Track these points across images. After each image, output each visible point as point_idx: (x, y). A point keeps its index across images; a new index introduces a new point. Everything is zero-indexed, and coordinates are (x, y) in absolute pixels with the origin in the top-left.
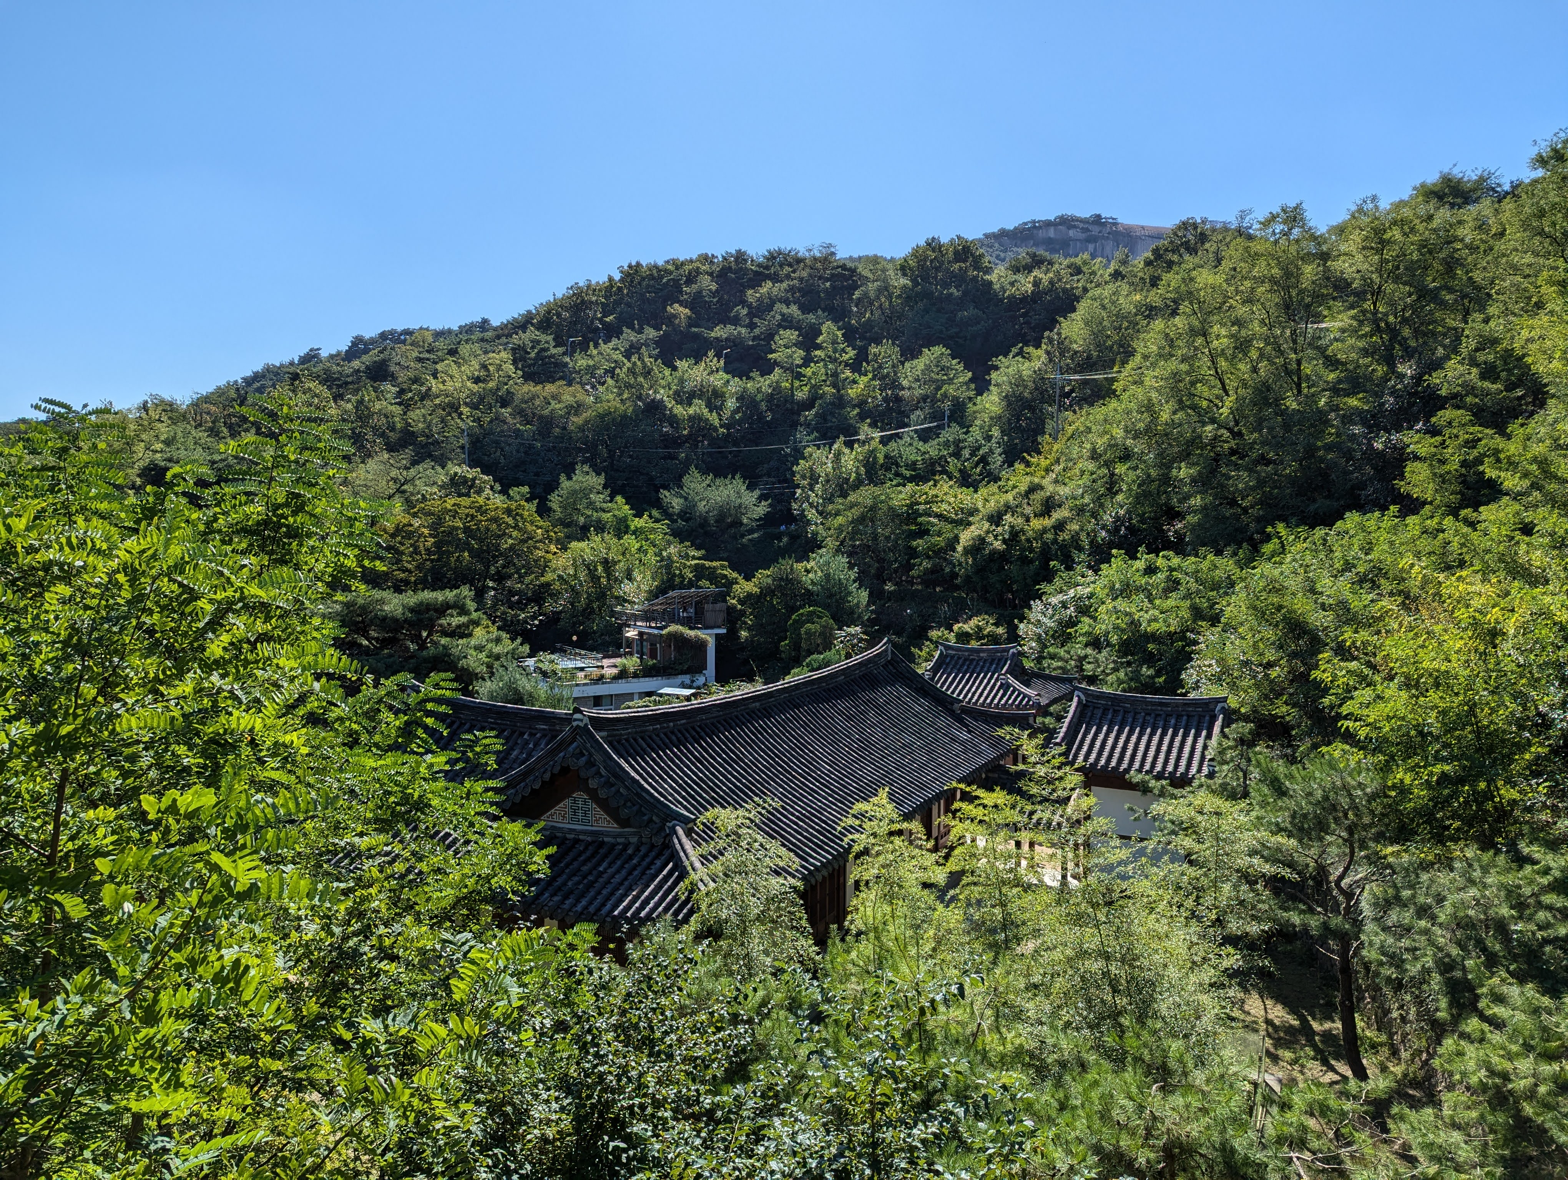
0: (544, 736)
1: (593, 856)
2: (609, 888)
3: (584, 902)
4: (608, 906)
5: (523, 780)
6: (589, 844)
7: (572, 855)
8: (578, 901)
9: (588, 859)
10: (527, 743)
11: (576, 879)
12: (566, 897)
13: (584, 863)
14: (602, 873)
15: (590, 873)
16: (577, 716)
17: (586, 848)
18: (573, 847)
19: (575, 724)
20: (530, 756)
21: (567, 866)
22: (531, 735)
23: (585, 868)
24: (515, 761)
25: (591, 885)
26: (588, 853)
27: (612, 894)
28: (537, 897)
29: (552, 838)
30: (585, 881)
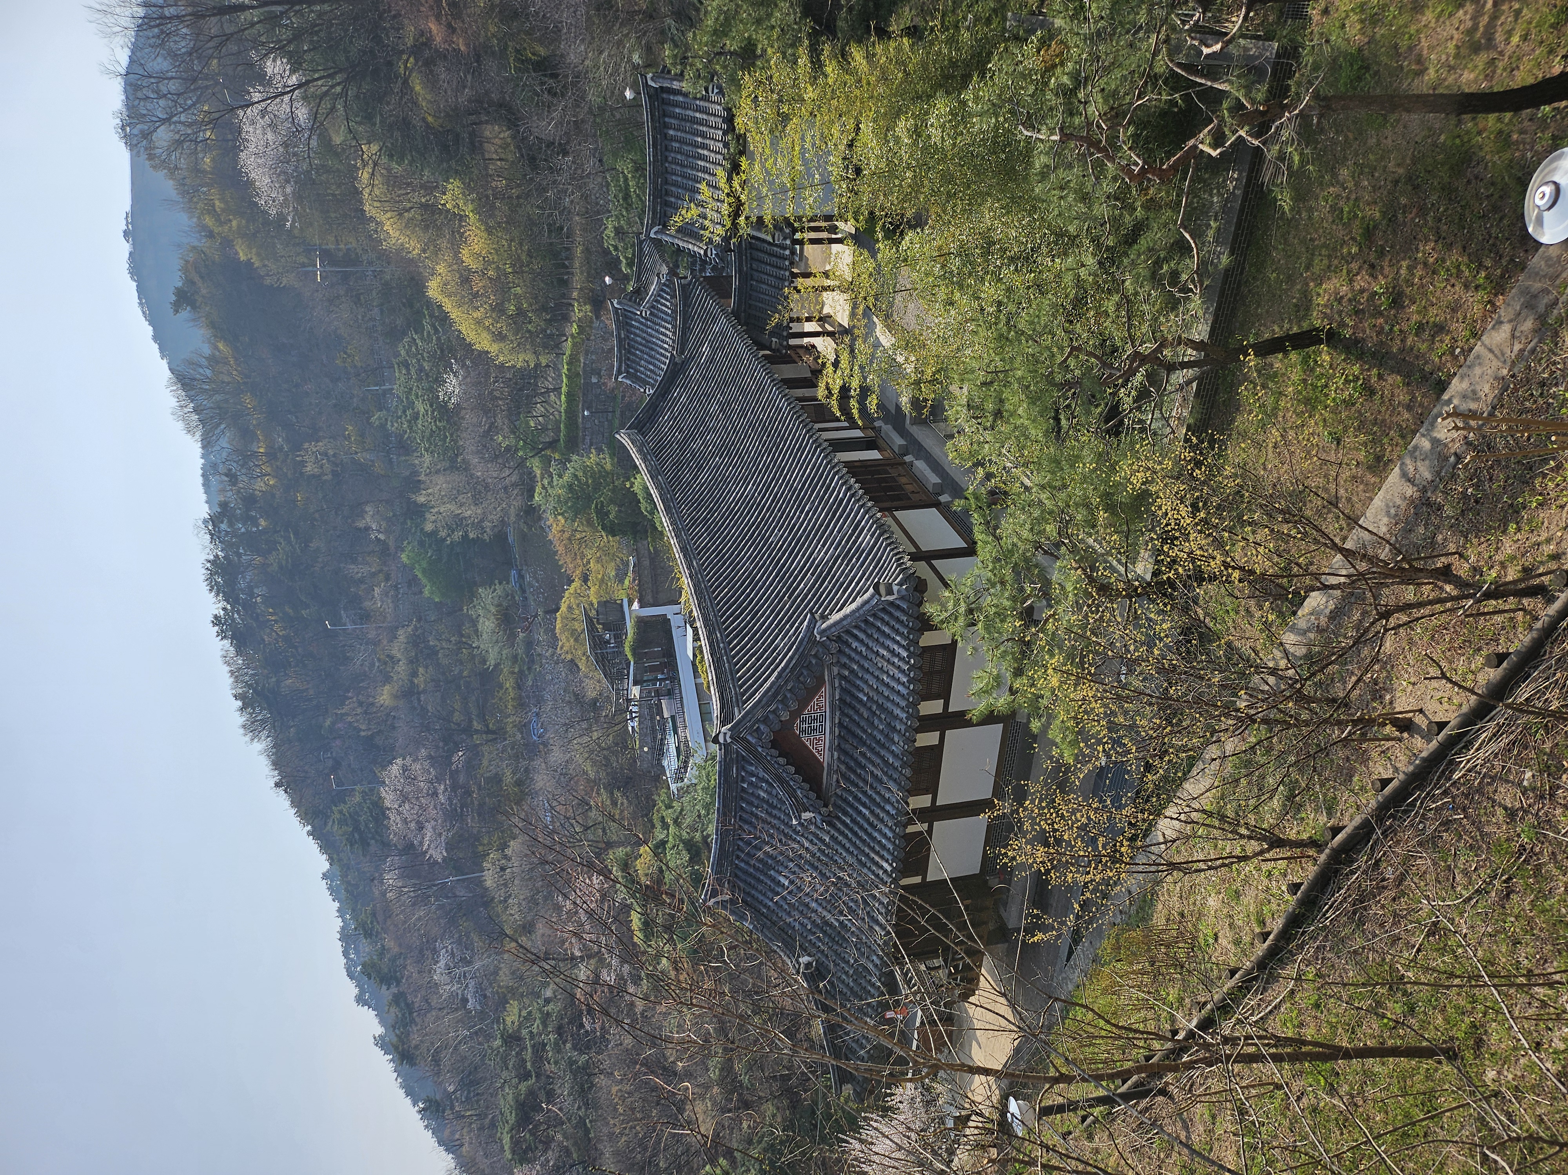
0: (743, 769)
1: (854, 708)
2: (882, 688)
3: (897, 711)
4: (900, 688)
5: (787, 783)
6: (843, 713)
7: (854, 728)
8: (896, 717)
9: (857, 712)
10: (751, 784)
11: (876, 722)
12: (894, 729)
13: (861, 716)
14: (869, 697)
15: (870, 709)
16: (721, 739)
17: (847, 716)
18: (846, 728)
19: (729, 740)
20: (763, 780)
21: (865, 731)
22: (743, 781)
23: (866, 715)
24: (769, 793)
25: (881, 707)
26: (851, 712)
27: (887, 685)
28: (896, 756)
29: (839, 748)
30: (878, 712)
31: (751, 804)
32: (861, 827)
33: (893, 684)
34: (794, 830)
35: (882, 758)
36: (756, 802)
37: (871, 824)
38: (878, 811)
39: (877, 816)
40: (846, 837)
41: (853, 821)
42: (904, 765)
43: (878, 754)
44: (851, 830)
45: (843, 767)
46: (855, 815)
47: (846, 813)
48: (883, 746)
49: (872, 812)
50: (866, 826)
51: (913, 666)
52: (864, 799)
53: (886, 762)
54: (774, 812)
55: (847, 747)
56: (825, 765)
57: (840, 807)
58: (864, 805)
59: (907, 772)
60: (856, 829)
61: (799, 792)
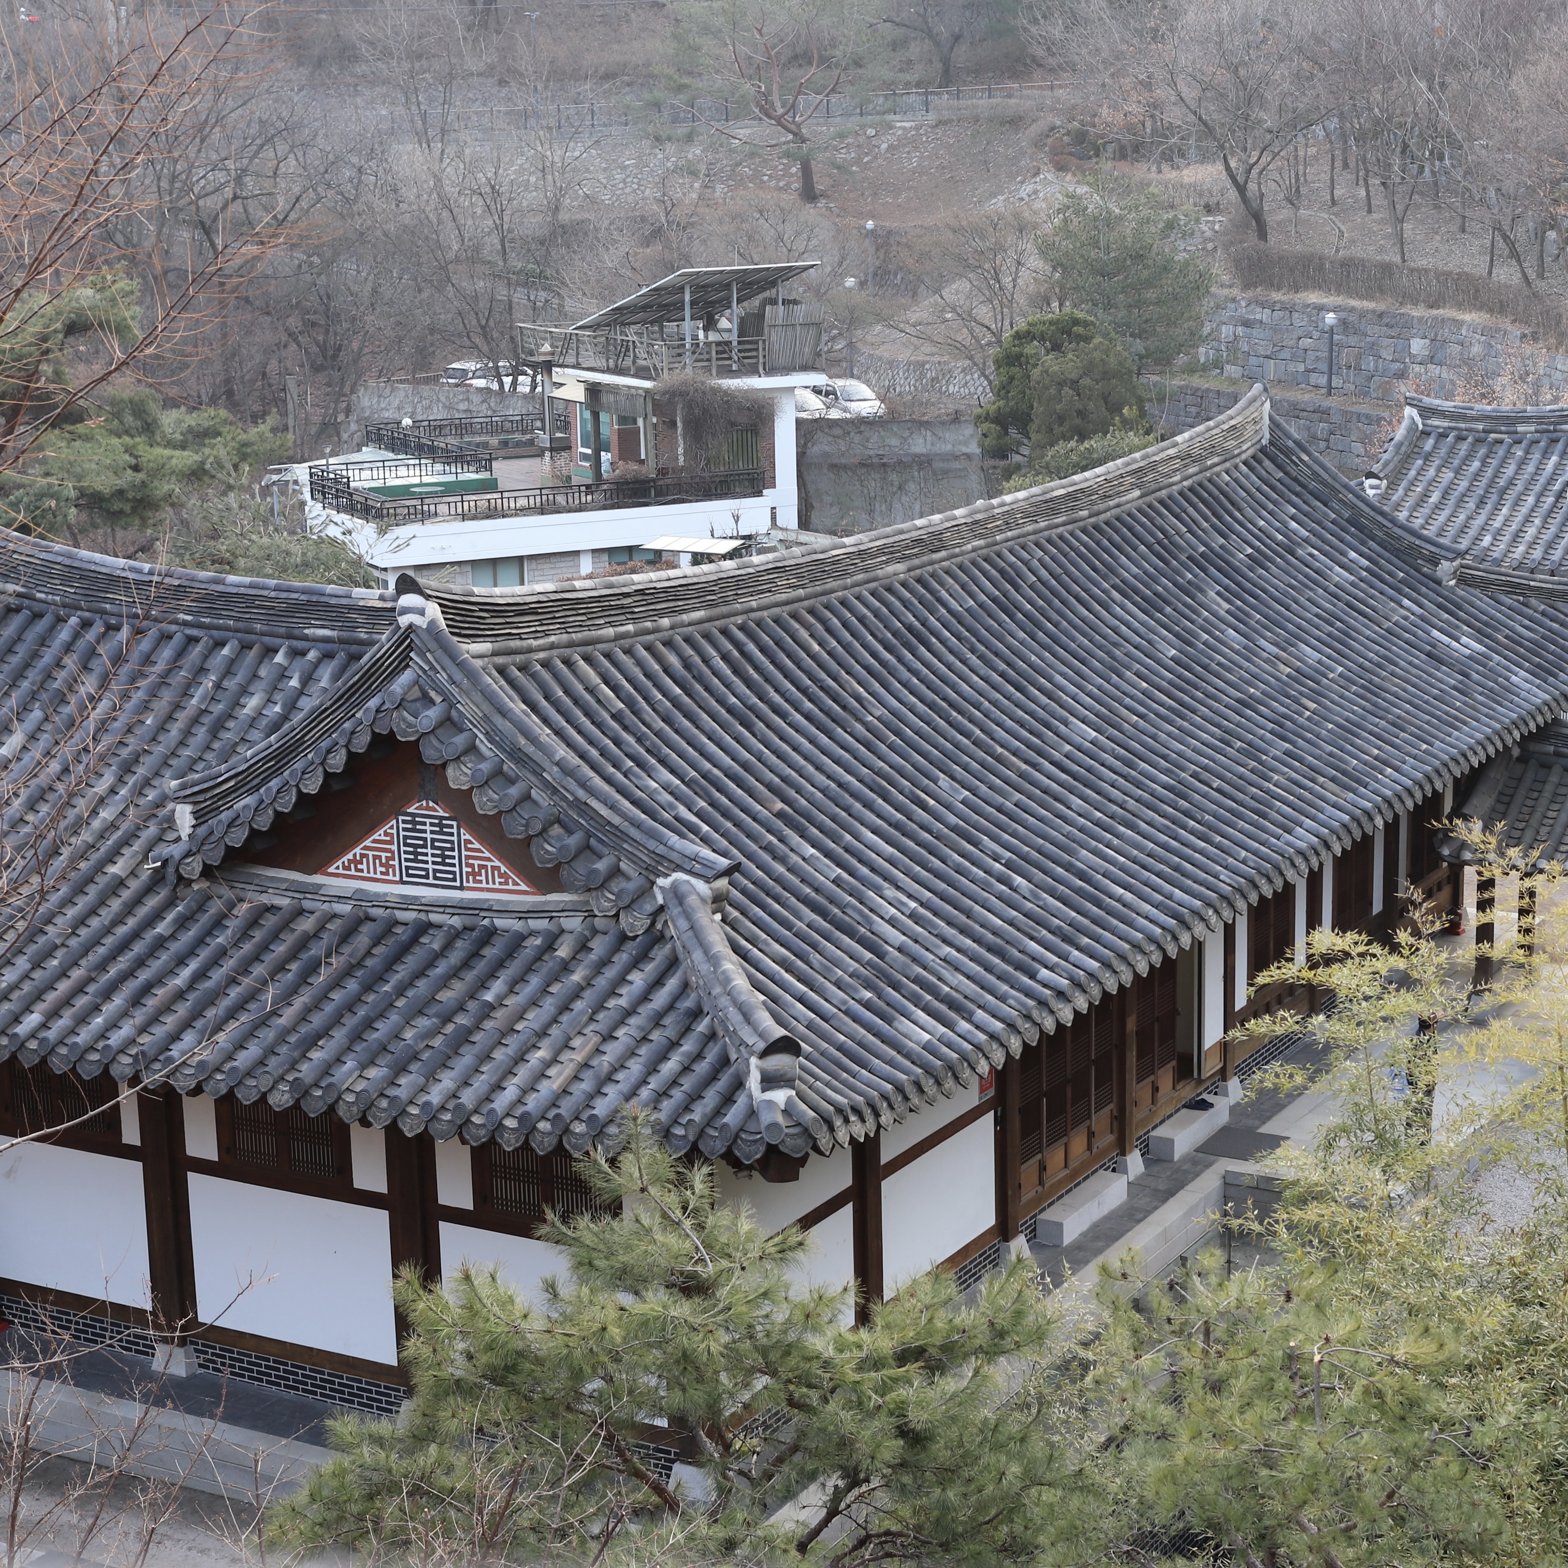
0: (328, 656)
1: (466, 964)
2: (513, 1043)
3: (447, 1081)
4: (510, 1092)
5: (277, 772)
6: (455, 935)
7: (412, 961)
8: (431, 1077)
9: (455, 973)
10: (283, 674)
11: (424, 1023)
12: (401, 1069)
13: (444, 983)
14: (492, 1007)
15: (461, 1008)
16: (409, 600)
17: (448, 946)
18: (414, 940)
19: (404, 621)
20: (291, 706)
21: (400, 991)
22: (296, 654)
23: (445, 996)
24: (252, 722)
25: (464, 1037)
26: (455, 957)
27: (520, 1058)
28: (327, 1070)
29: (359, 920)
30: (449, 1028)
31: (228, 671)
32: (140, 963)
33: (523, 1073)
34: (147, 783)
35: (324, 1033)
36: (231, 684)
37: (147, 989)
38: (182, 1009)
39: (167, 1008)
40: (119, 920)
41: (161, 943)
42: (302, 1091)
43: (336, 1020)
44: (136, 935)
45: (306, 925)
46: (175, 947)
47: (182, 923)
48: (357, 1036)
49: (180, 995)
50: (144, 975)
51: (567, 1130)
52: (217, 975)
53: (312, 1041)
54: (201, 733)
55: (362, 940)
56: (318, 879)
57: (201, 908)
58: (201, 975)
59: (281, 1099)
60: (138, 948)
61: (249, 800)
